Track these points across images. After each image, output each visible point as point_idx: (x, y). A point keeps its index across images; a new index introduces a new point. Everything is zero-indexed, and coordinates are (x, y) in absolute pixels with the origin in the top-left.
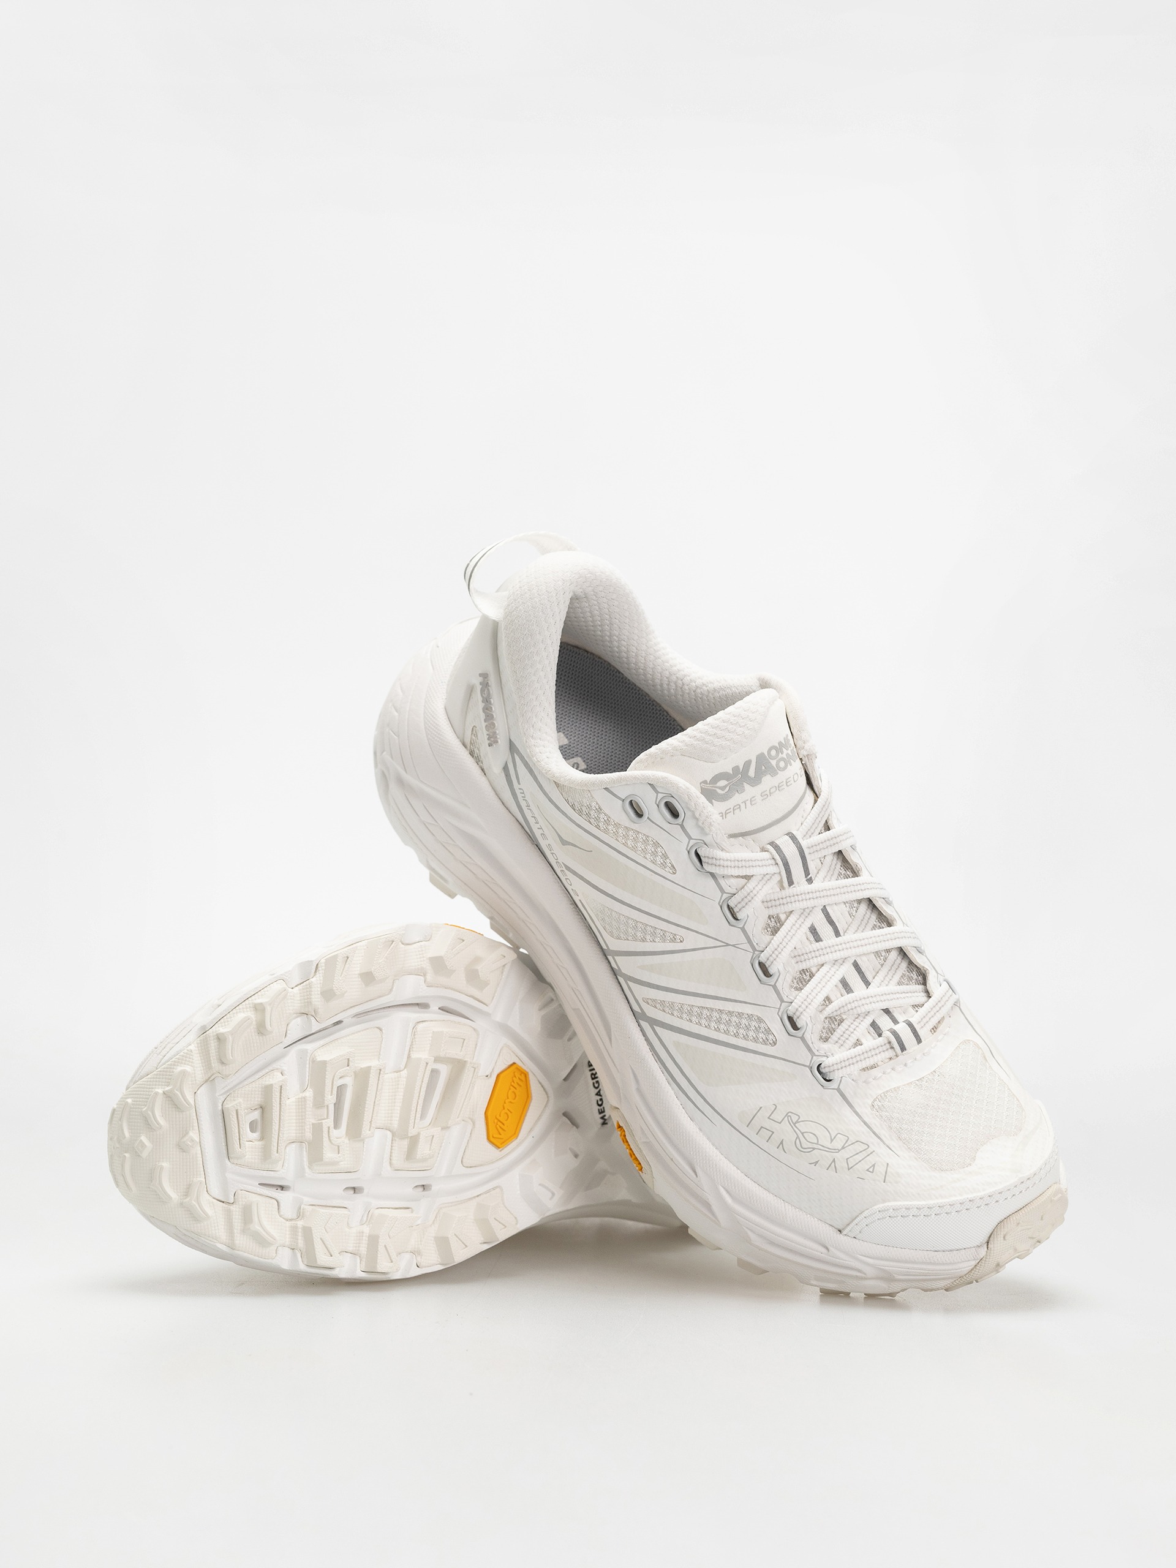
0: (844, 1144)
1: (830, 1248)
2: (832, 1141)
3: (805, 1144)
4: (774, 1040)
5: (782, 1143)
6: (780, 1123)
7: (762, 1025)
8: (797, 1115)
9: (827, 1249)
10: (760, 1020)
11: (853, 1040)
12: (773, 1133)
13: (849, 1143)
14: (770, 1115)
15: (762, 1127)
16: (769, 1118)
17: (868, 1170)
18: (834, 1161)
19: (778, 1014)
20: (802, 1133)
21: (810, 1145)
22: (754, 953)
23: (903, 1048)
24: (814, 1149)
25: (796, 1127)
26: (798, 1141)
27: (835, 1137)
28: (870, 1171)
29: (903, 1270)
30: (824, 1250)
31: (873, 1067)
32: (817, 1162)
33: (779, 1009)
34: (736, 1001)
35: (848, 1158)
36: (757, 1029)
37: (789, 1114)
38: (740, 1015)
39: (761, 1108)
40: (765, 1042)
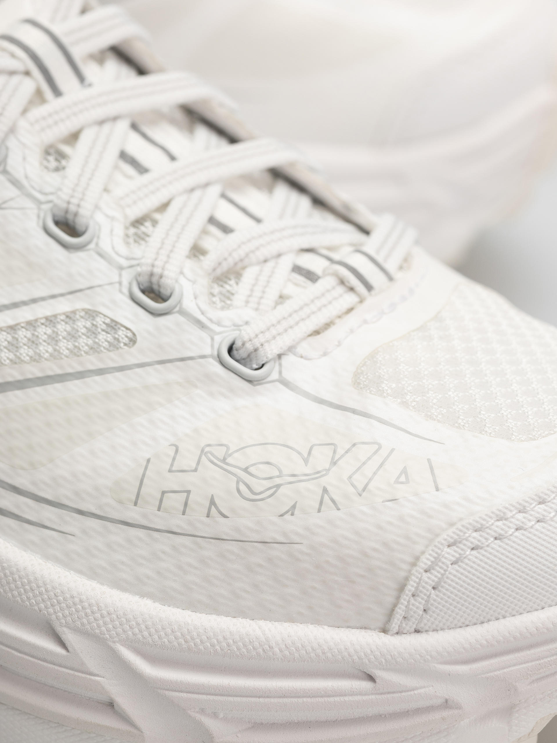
0: (333, 458)
1: (377, 673)
2: (306, 461)
3: (258, 486)
4: (130, 334)
5: (212, 502)
6: (196, 470)
7: (99, 320)
8: (221, 445)
9: (371, 678)
10: (91, 314)
11: (272, 295)
12: (188, 492)
13: (340, 451)
14: (172, 465)
15: (163, 493)
16: (170, 471)
17: (397, 482)
18: (325, 490)
19: (121, 291)
20: (246, 470)
21: (267, 484)
22: (39, 209)
23: (369, 287)
24: (278, 486)
25: (228, 464)
26: (242, 487)
27: (309, 453)
28: (402, 483)
29: (530, 664)
30: (366, 685)
31: (328, 325)
32: (294, 507)
33: (120, 283)
34: (34, 301)
35: (350, 477)
36: (92, 332)
37: (207, 449)
38: (50, 320)
39: (148, 461)
40: (114, 346)
